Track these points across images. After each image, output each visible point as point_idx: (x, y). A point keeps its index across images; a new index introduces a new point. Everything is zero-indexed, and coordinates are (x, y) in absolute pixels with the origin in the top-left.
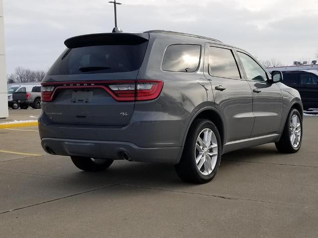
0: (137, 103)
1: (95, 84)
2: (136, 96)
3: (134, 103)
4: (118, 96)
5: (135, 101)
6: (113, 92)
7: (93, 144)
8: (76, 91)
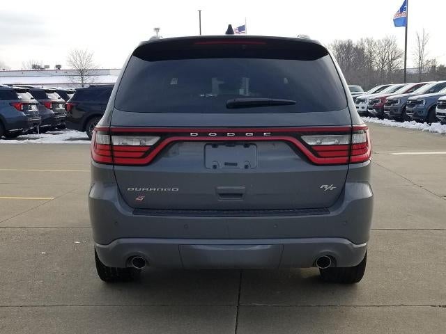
0: (352, 166)
1: (273, 134)
2: (350, 155)
3: (345, 167)
4: (319, 156)
5: (349, 162)
6: (309, 147)
7: (269, 247)
8: (215, 146)
